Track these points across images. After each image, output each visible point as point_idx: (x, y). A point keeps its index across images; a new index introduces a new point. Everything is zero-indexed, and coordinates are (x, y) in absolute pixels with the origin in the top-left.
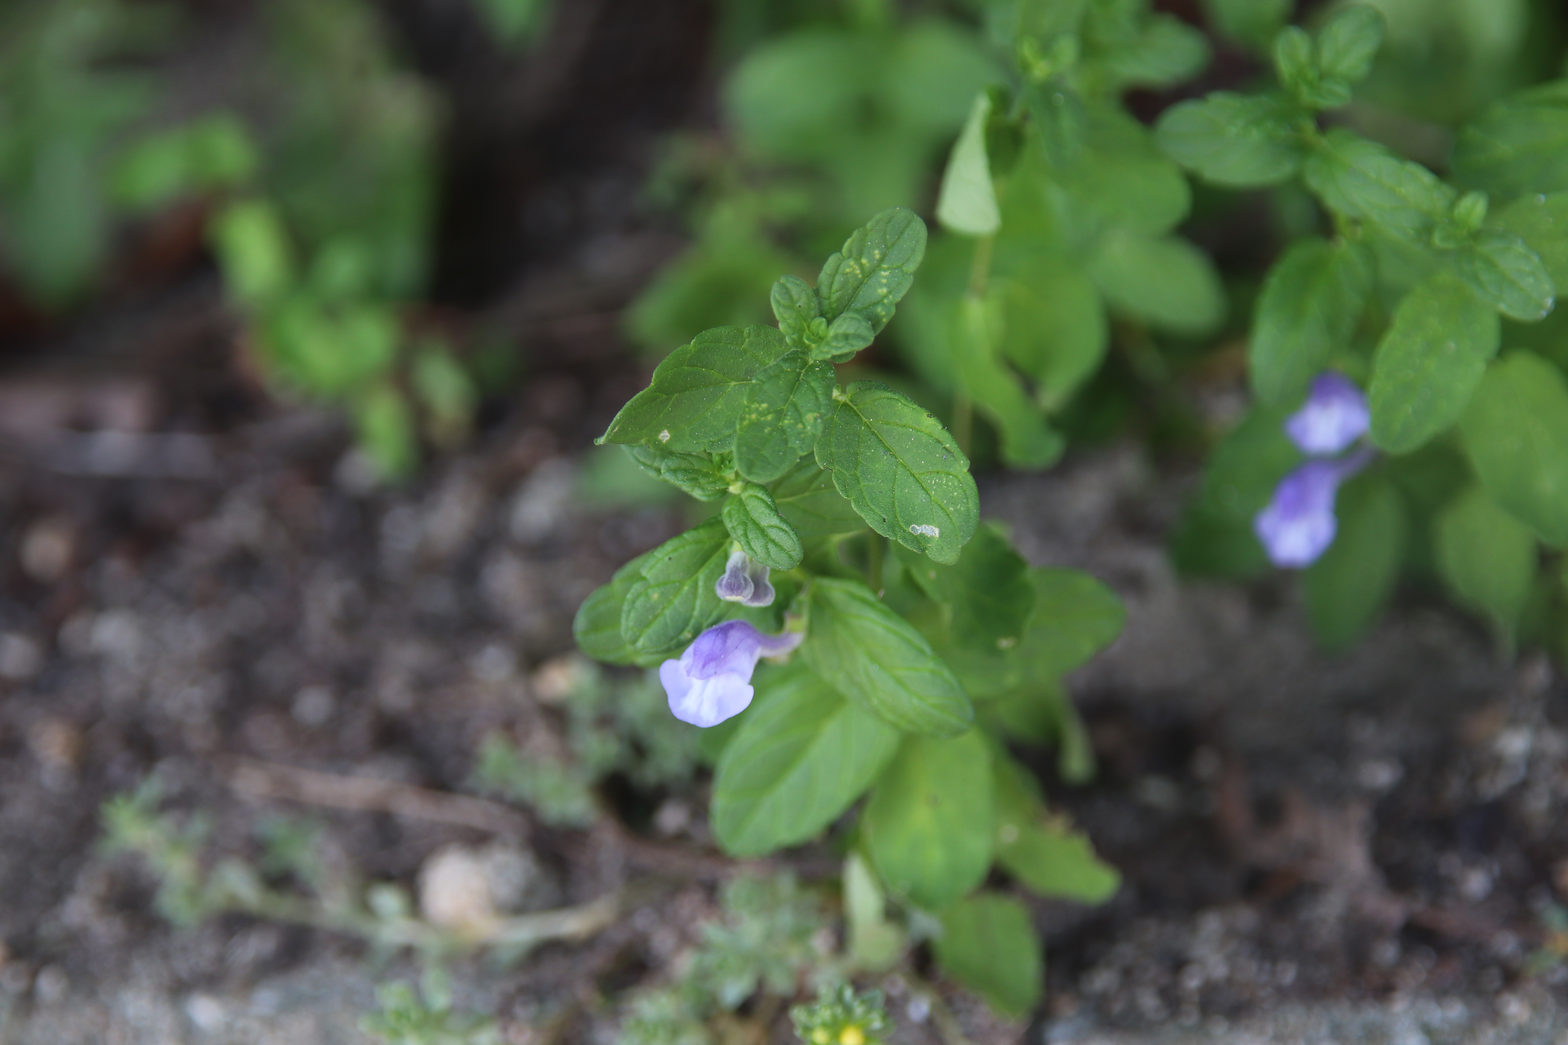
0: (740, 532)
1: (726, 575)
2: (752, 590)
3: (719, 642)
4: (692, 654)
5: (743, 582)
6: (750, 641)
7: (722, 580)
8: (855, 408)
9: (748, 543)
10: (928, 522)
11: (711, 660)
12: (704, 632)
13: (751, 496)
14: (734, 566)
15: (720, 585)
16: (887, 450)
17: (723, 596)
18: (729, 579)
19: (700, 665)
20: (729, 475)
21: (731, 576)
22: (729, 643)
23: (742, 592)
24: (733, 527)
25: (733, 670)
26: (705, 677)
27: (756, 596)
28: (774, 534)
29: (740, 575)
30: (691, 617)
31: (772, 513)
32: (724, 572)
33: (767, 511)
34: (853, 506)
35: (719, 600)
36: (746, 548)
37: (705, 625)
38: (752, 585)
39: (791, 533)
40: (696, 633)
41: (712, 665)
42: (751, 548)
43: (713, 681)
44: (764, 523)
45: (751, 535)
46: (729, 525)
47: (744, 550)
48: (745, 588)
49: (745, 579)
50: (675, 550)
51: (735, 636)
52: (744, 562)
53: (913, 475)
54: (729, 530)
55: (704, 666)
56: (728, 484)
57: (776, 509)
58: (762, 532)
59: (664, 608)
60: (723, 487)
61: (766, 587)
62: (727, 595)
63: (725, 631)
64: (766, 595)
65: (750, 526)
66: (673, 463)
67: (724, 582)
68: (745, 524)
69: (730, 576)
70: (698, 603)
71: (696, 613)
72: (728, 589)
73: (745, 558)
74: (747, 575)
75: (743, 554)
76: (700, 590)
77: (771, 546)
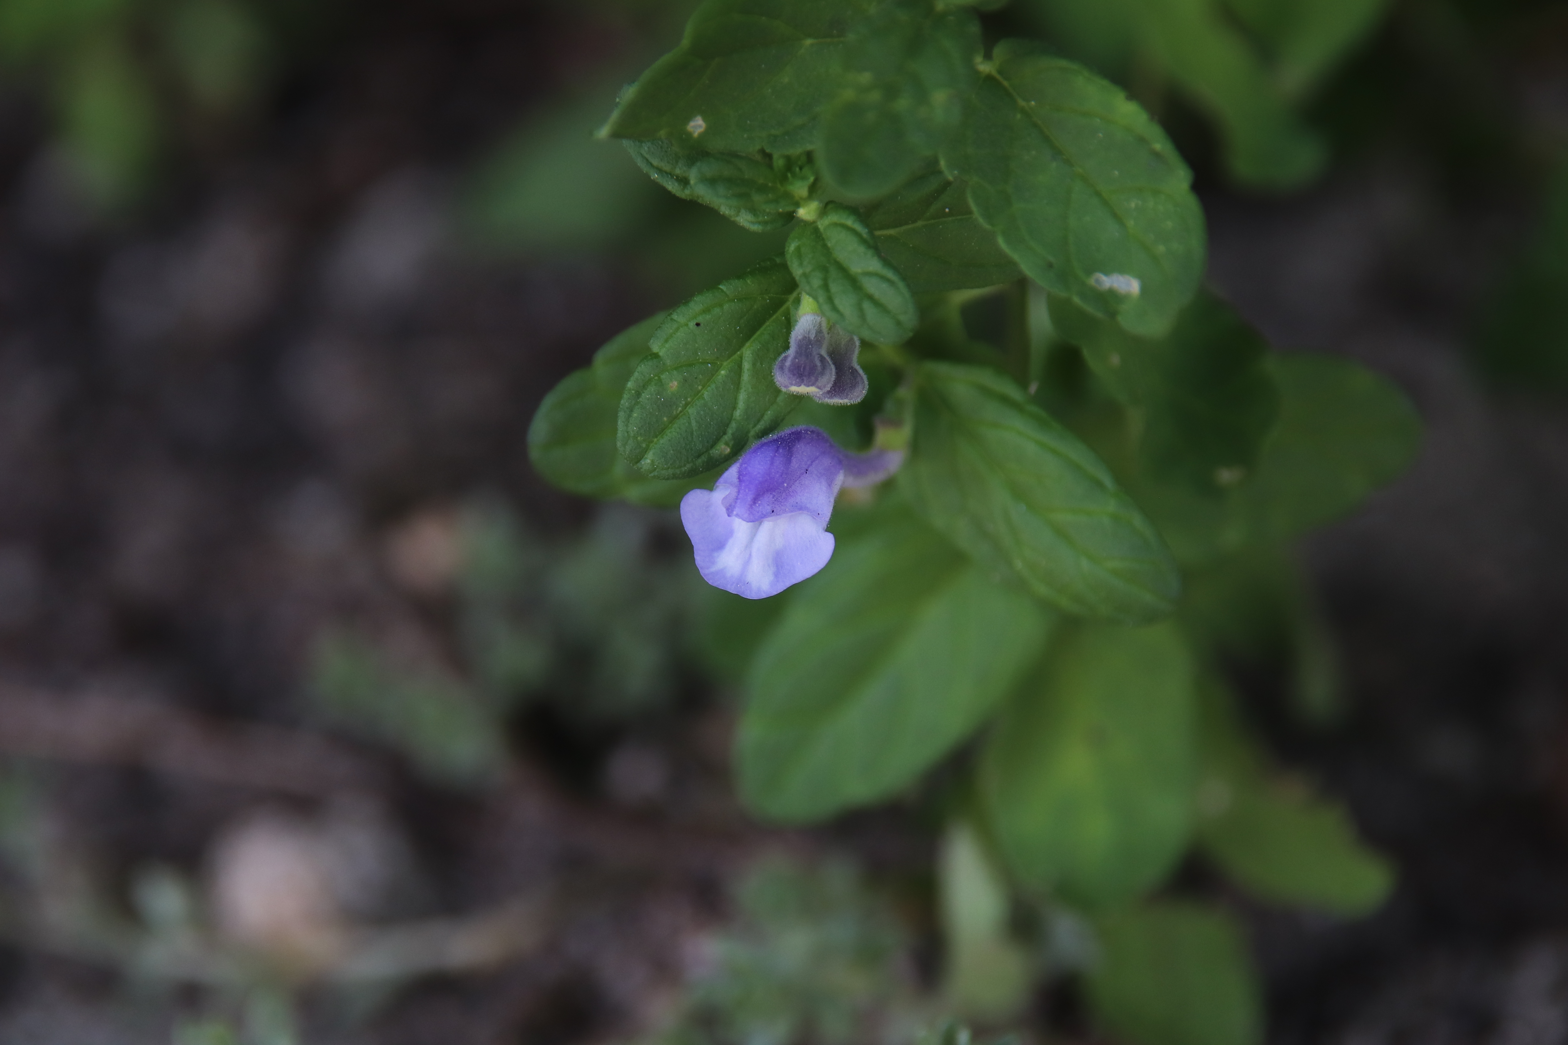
0: (816, 282)
1: (791, 352)
2: (833, 378)
3: (779, 461)
4: (735, 480)
5: (819, 364)
6: (826, 461)
7: (786, 357)
8: (1006, 83)
9: (830, 300)
10: (1122, 269)
11: (767, 491)
12: (754, 444)
13: (836, 225)
14: (804, 338)
15: (782, 368)
16: (1057, 153)
17: (785, 387)
18: (795, 358)
19: (750, 498)
20: (800, 189)
21: (798, 354)
22: (795, 463)
23: (817, 380)
24: (805, 275)
25: (800, 508)
26: (756, 519)
27: (838, 388)
28: (872, 286)
29: (814, 353)
30: (730, 419)
31: (870, 253)
32: (787, 347)
33: (862, 249)
34: (1001, 242)
35: (778, 391)
36: (826, 308)
37: (752, 433)
38: (833, 367)
39: (901, 285)
40: (739, 447)
41: (768, 498)
42: (835, 309)
43: (767, 525)
44: (856, 269)
45: (834, 288)
46: (797, 271)
47: (823, 314)
48: (822, 373)
49: (822, 359)
50: (706, 311)
51: (803, 451)
52: (819, 332)
53: (1098, 194)
54: (797, 278)
55: (755, 500)
56: (798, 205)
57: (875, 246)
58: (853, 282)
59: (687, 404)
60: (789, 209)
61: (854, 372)
62: (792, 384)
63: (788, 444)
64: (853, 386)
65: (833, 272)
66: (709, 168)
67: (788, 363)
68: (825, 270)
69: (797, 352)
70: (742, 397)
71: (738, 414)
72: (794, 375)
73: (820, 324)
74: (823, 352)
75: (818, 319)
76: (746, 376)
77: (867, 306)
